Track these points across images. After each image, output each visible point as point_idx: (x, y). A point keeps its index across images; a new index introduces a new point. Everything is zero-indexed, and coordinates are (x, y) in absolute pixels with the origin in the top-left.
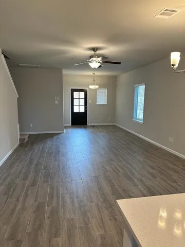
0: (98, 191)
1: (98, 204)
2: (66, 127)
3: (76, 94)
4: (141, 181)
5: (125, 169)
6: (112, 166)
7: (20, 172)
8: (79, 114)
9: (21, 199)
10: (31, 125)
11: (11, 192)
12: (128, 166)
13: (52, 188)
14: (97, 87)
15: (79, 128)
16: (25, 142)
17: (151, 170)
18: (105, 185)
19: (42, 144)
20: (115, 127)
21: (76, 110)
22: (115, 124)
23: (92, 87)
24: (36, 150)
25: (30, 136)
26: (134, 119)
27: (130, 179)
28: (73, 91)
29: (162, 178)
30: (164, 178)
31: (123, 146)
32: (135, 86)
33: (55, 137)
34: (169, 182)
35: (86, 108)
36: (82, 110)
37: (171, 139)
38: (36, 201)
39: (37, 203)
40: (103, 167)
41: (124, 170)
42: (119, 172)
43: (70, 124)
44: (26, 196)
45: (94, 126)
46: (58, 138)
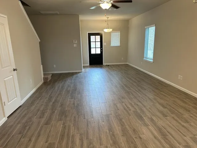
0: (108, 132)
1: (107, 146)
2: (84, 67)
3: (93, 38)
4: (152, 120)
5: (136, 106)
6: (124, 104)
7: (38, 110)
8: (96, 55)
9: (33, 139)
10: (55, 66)
11: (25, 131)
12: (139, 104)
13: (64, 127)
14: (111, 30)
15: (95, 67)
16: (48, 80)
17: (161, 108)
18: (115, 124)
19: (63, 83)
20: (127, 66)
21: (93, 52)
22: (127, 63)
23: (106, 30)
24: (56, 88)
25: (53, 75)
26: (145, 59)
27: (141, 118)
28: (90, 35)
29: (173, 118)
30: (176, 118)
31: (134, 84)
32: (146, 27)
33: (75, 76)
34: (180, 121)
35: (101, 50)
36: (98, 52)
37: (180, 77)
38: (46, 142)
39: (47, 144)
40: (115, 104)
41: (135, 109)
42: (130, 110)
43: (88, 65)
44: (39, 135)
45: (108, 65)
46: (76, 77)
